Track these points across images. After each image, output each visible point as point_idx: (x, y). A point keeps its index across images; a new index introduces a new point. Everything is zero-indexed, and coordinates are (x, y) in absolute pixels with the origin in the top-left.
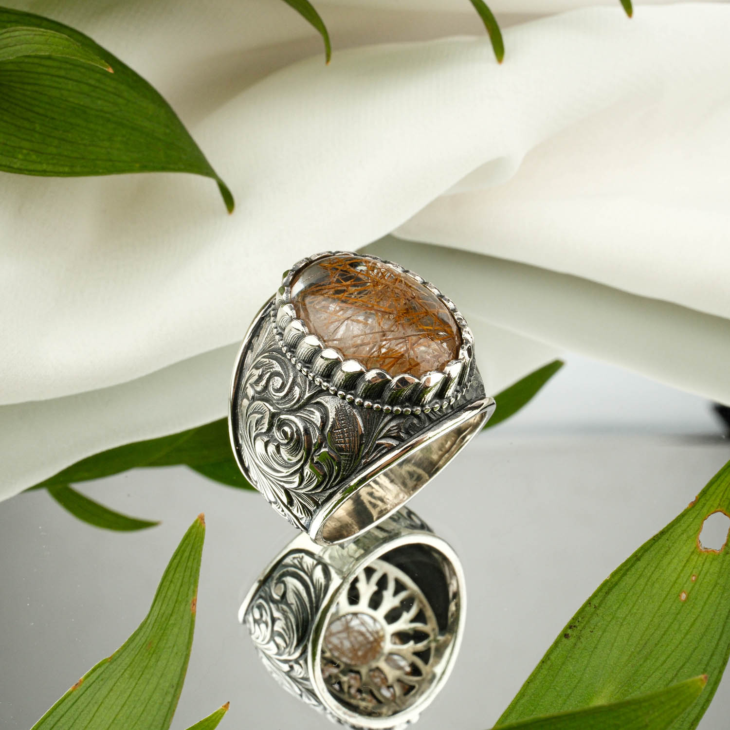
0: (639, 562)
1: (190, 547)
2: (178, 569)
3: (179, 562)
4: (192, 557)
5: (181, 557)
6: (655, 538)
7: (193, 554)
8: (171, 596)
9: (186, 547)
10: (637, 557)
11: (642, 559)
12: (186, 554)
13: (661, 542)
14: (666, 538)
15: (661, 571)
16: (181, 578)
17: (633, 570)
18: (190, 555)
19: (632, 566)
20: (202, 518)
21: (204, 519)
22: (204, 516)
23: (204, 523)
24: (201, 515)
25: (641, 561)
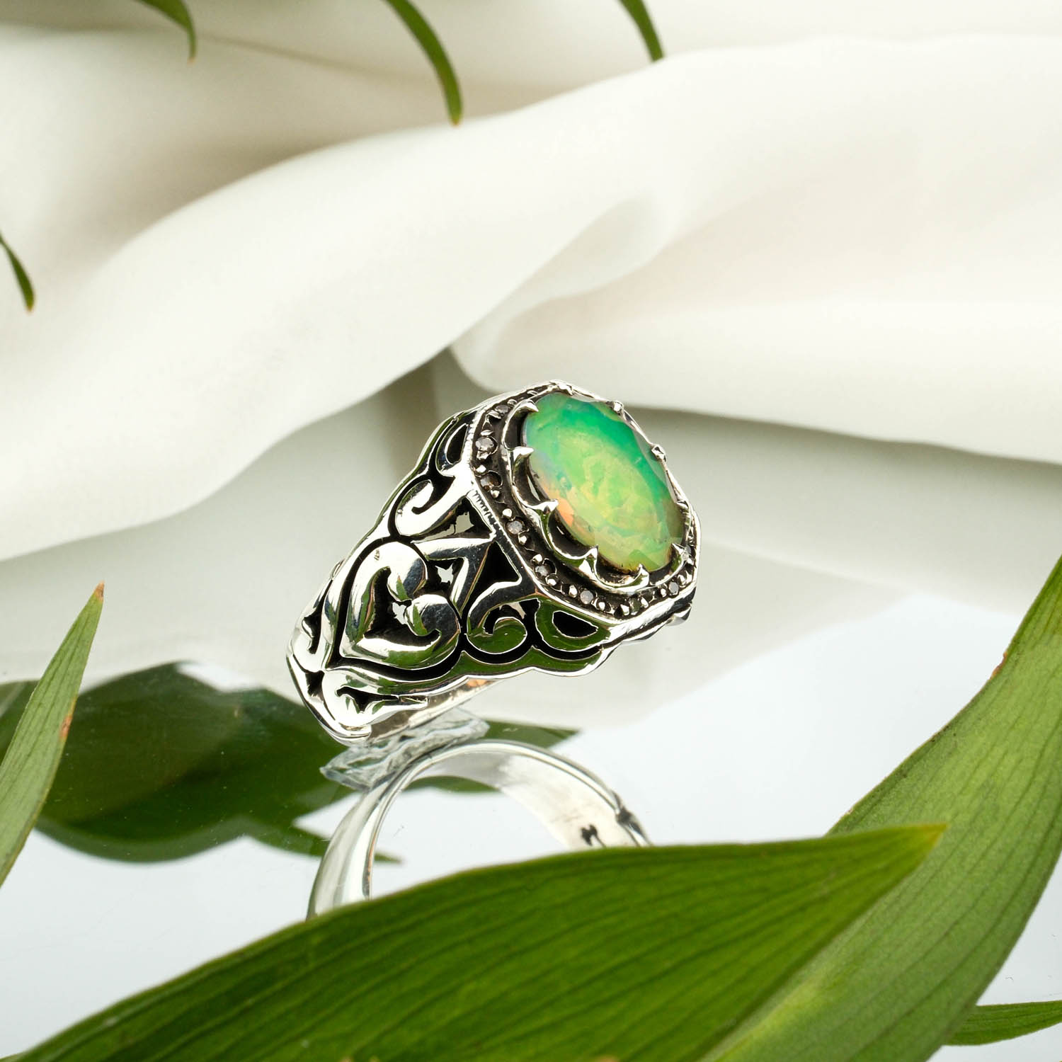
0: (904, 780)
1: (75, 642)
2: (53, 682)
3: (57, 669)
4: (75, 657)
5: (61, 661)
6: (936, 739)
7: (77, 650)
8: (35, 728)
9: (71, 643)
10: (901, 773)
11: (909, 774)
12: (69, 655)
13: (943, 741)
14: (953, 733)
15: (939, 783)
16: (54, 694)
17: (893, 793)
18: (73, 654)
19: (893, 787)
20: (100, 591)
21: (102, 592)
22: (103, 585)
23: (102, 595)
24: (98, 586)
25: (909, 777)
